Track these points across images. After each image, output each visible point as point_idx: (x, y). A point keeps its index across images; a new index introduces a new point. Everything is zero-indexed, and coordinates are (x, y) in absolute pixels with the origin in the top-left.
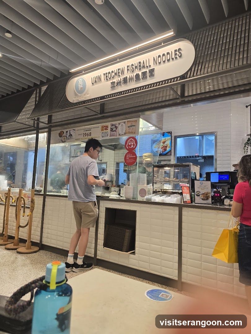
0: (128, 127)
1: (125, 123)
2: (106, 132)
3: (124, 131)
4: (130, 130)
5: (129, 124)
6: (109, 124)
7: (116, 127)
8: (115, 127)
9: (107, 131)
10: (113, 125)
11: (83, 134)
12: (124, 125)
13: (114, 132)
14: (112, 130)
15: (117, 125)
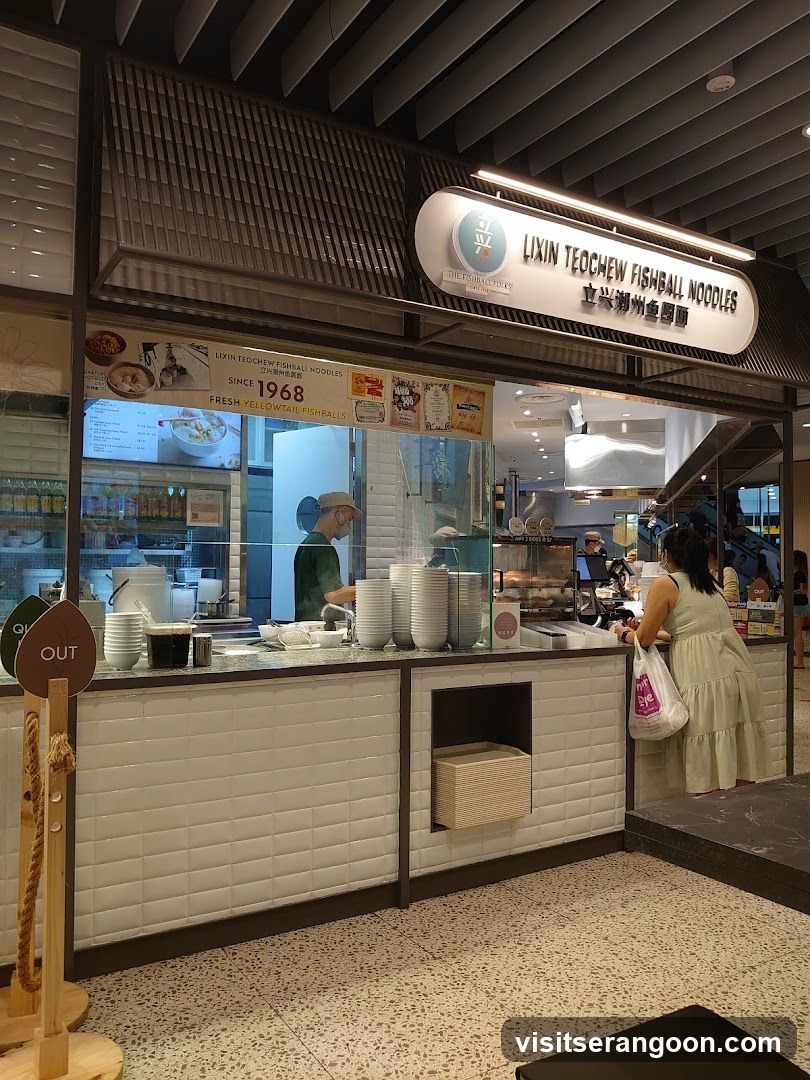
0: (458, 407)
1: (445, 387)
2: (373, 405)
3: (444, 419)
4: (466, 420)
5: (462, 400)
6: (386, 376)
7: (417, 397)
8: (411, 393)
9: (378, 399)
10: (401, 384)
11: (261, 383)
12: (443, 394)
13: (409, 412)
14: (398, 400)
15: (419, 390)
